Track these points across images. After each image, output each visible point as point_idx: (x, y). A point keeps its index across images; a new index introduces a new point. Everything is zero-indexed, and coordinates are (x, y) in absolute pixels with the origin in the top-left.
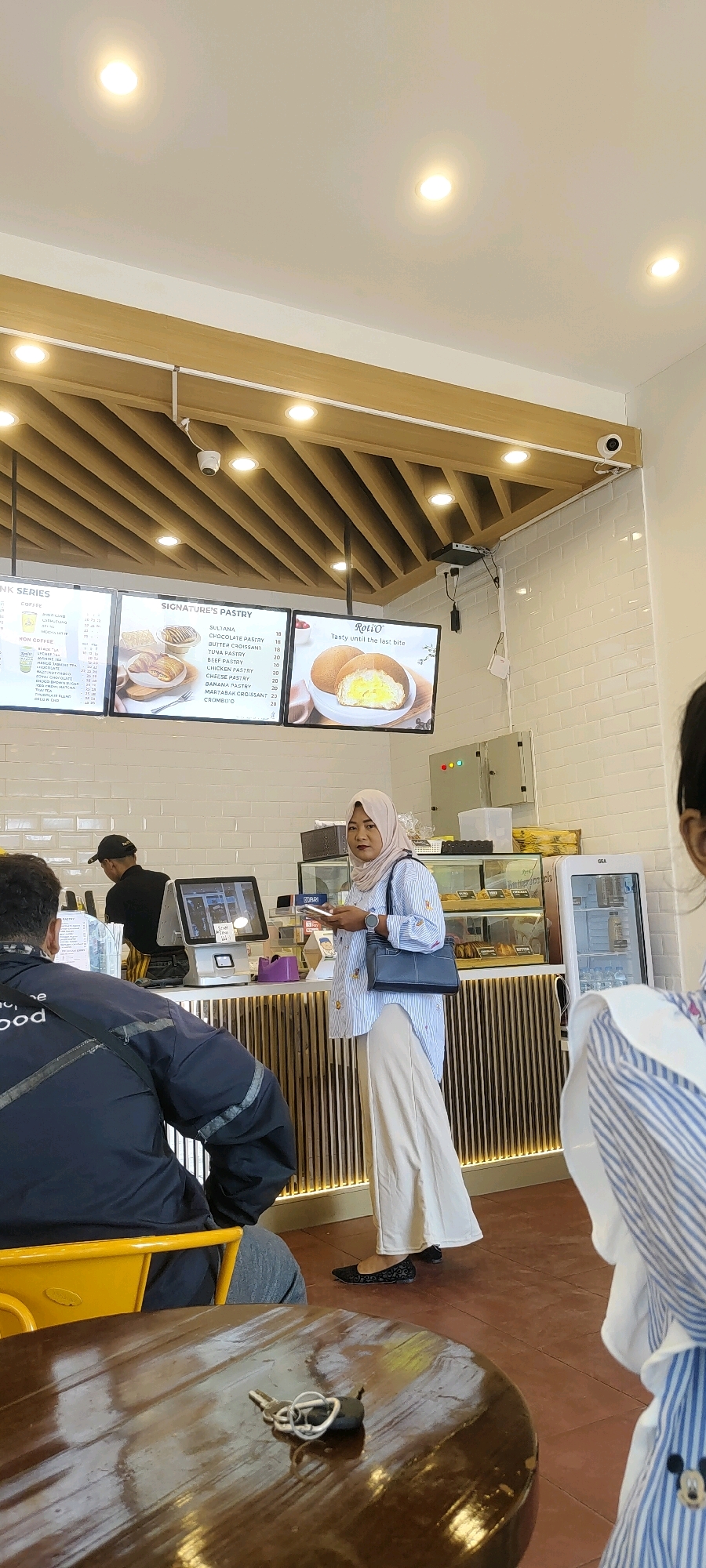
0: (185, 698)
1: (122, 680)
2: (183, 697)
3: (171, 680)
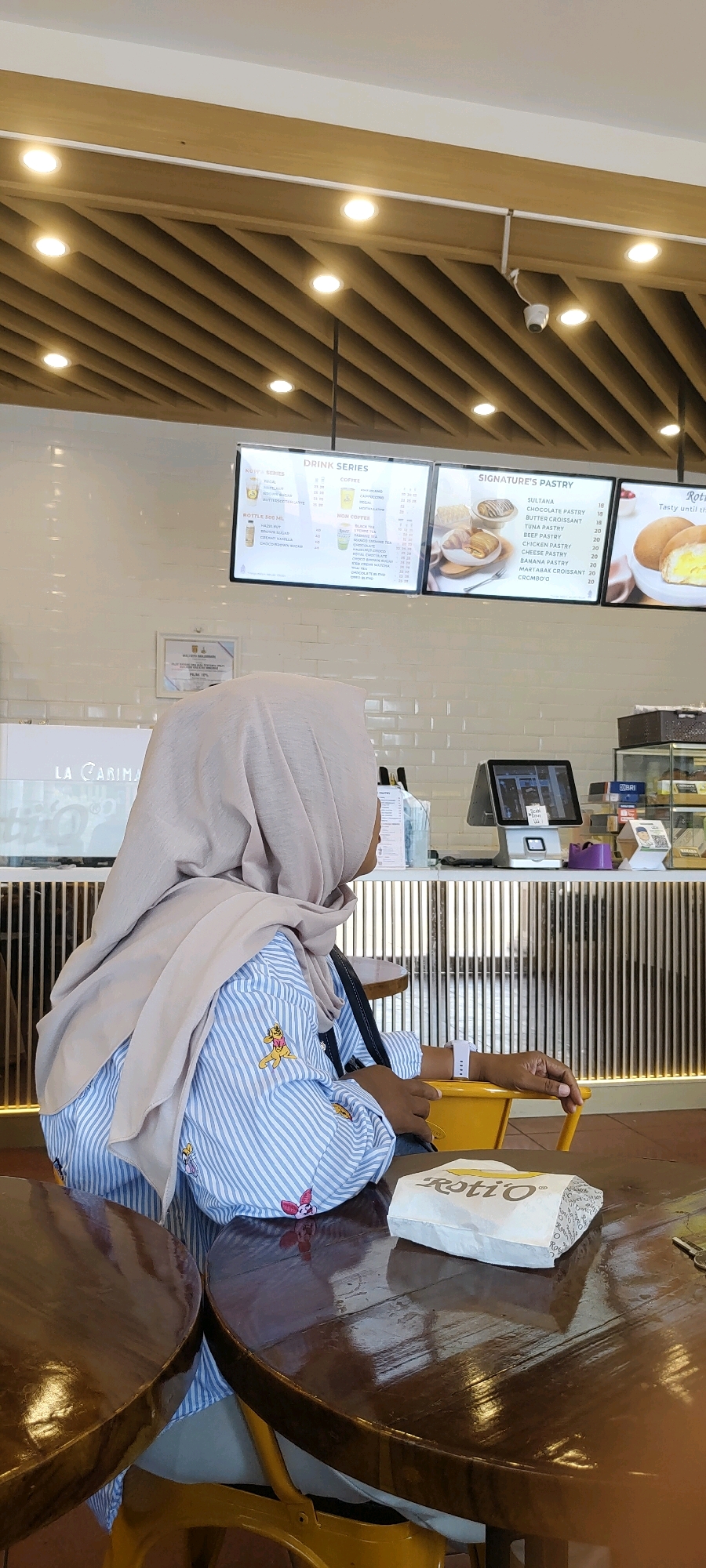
1: (436, 556)
2: (498, 574)
3: (486, 556)
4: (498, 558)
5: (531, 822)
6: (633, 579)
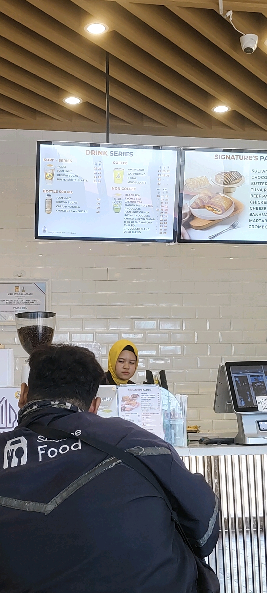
0: (234, 226)
1: (186, 214)
2: (232, 225)
3: (223, 213)
4: (232, 213)
5: (261, 408)
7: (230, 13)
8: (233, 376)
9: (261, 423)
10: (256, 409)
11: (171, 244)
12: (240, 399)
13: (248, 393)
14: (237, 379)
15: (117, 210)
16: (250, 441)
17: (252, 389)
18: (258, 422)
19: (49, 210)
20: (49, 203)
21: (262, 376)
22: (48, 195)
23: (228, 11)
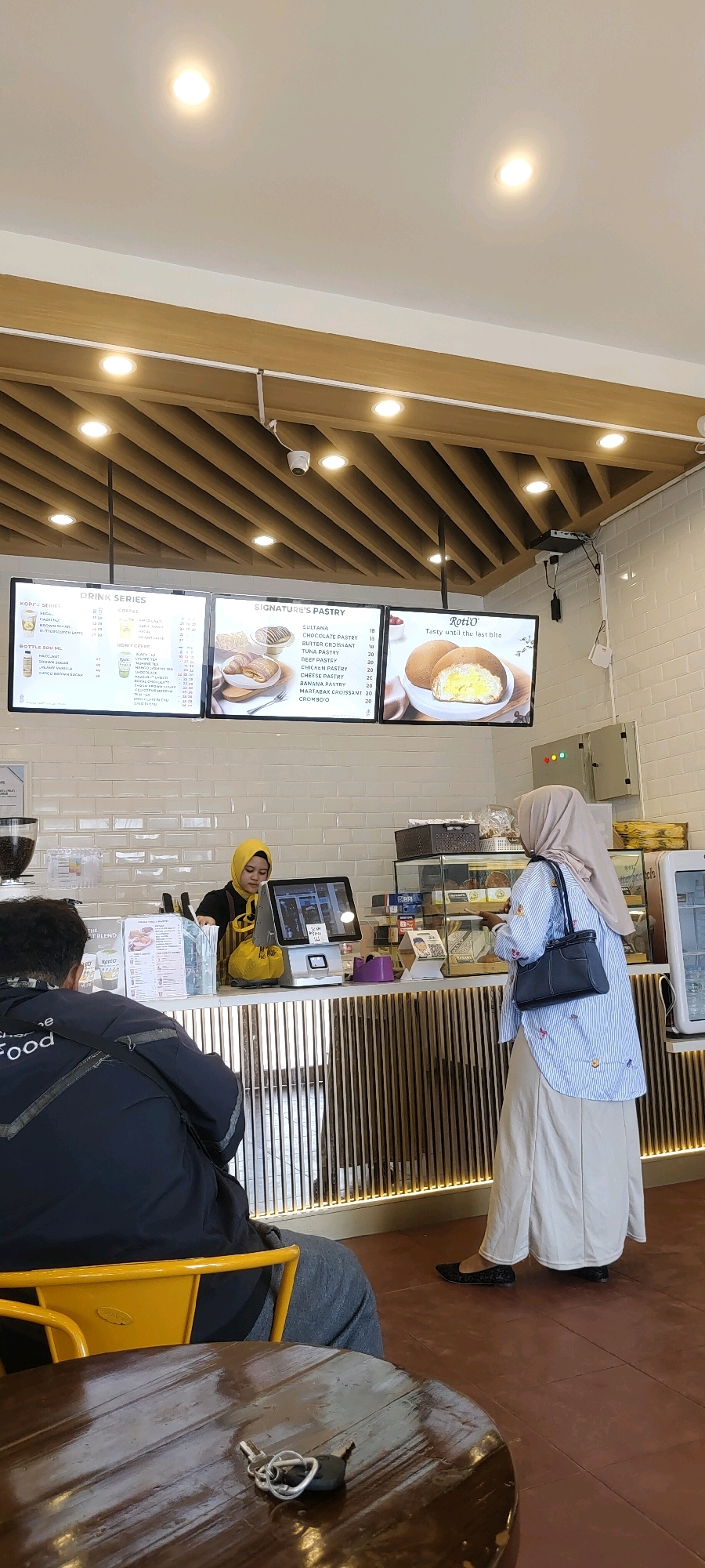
0: (280, 698)
1: (217, 682)
2: (278, 697)
3: (266, 681)
4: (278, 681)
5: (312, 940)
6: (407, 697)
7: (273, 423)
8: (277, 899)
9: (312, 959)
10: (306, 941)
11: (198, 720)
12: (287, 928)
13: (296, 920)
14: (283, 903)
15: (124, 675)
16: (298, 982)
17: (301, 915)
18: (309, 957)
19: (28, 673)
20: (29, 662)
21: (314, 897)
22: (27, 652)
23: (271, 420)
